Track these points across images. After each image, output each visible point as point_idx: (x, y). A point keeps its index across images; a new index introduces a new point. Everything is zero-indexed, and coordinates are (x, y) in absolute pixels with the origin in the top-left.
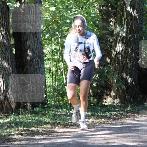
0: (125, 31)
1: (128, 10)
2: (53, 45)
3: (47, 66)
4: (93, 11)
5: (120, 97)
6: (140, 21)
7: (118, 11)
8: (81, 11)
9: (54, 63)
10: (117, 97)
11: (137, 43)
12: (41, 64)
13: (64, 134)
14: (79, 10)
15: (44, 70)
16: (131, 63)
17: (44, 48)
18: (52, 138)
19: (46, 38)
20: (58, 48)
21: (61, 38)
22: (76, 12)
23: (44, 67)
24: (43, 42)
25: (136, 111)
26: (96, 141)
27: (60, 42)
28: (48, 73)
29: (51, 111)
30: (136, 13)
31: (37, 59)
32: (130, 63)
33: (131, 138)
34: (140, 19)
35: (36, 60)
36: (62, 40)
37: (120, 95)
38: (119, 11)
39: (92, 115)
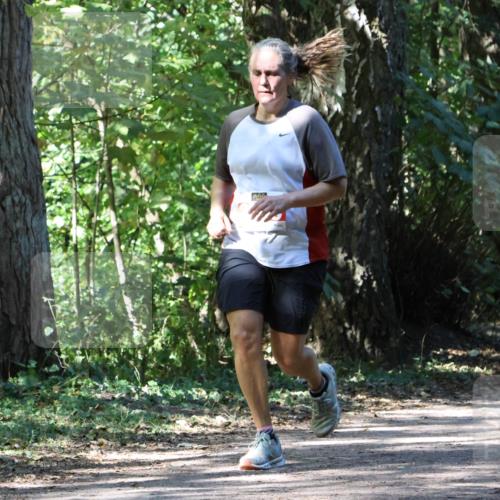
0: (340, 94)
1: (349, 17)
2: (77, 144)
3: (55, 222)
4: (221, 22)
5: (326, 335)
6: (396, 60)
7: (313, 21)
8: (177, 22)
9: (80, 211)
10: (313, 337)
11: (383, 137)
12: (34, 215)
13: (121, 471)
14: (171, 19)
15: (44, 239)
16: (365, 212)
17: (45, 157)
18: (76, 484)
19: (51, 118)
20: (94, 155)
21: (105, 119)
22: (161, 25)
23: (44, 226)
24: (40, 135)
25: (383, 386)
26: (239, 497)
27: (102, 134)
28: (60, 249)
29: (70, 386)
30: (381, 30)
31: (18, 195)
32: (361, 211)
33: (368, 486)
34: (394, 53)
35: (13, 201)
36: (112, 129)
37: (324, 329)
38: (319, 20)
39: (224, 401)
